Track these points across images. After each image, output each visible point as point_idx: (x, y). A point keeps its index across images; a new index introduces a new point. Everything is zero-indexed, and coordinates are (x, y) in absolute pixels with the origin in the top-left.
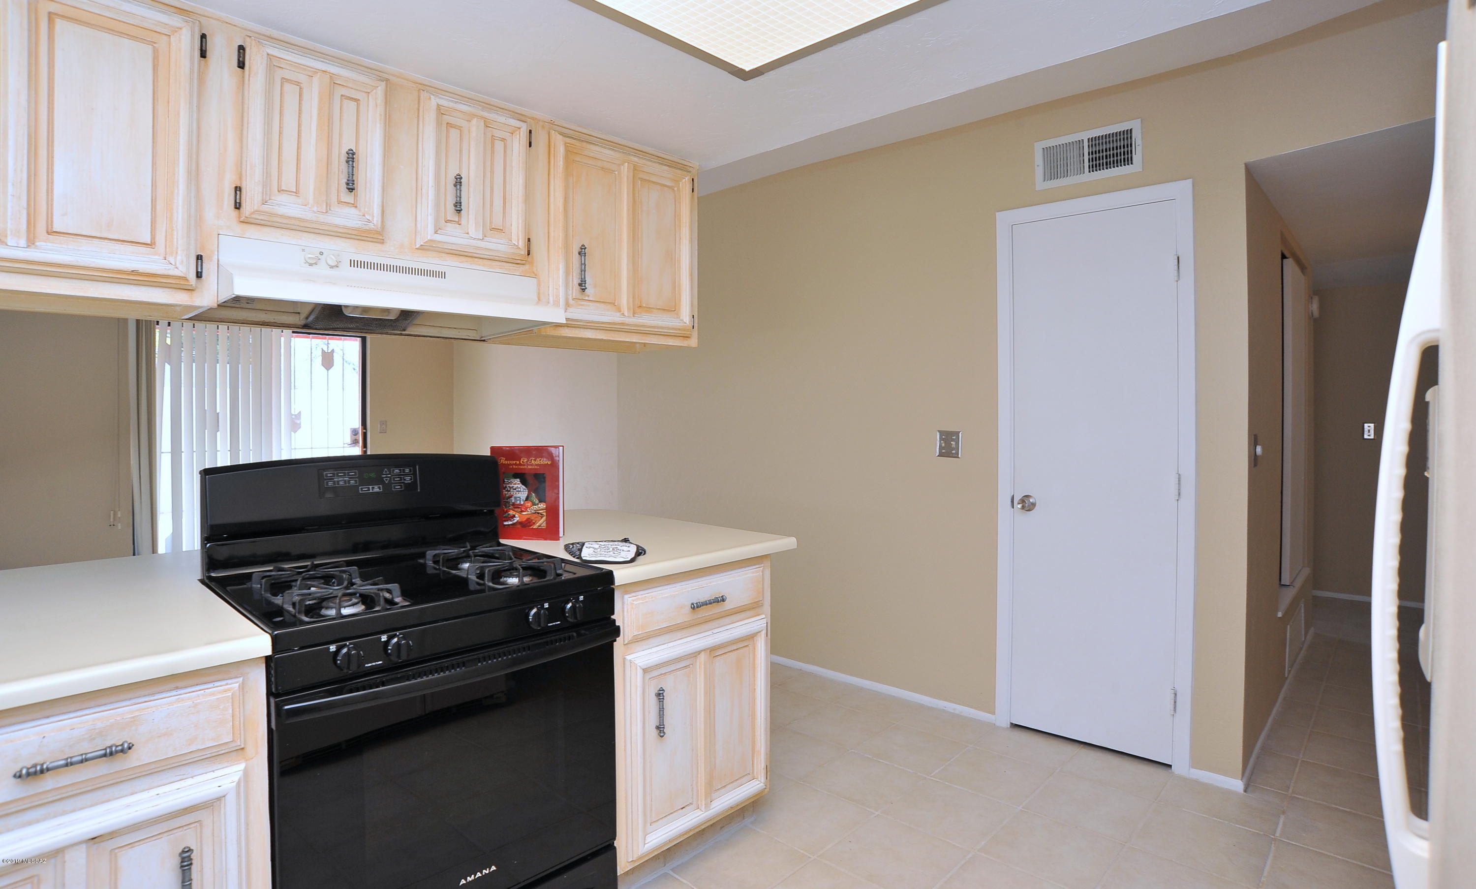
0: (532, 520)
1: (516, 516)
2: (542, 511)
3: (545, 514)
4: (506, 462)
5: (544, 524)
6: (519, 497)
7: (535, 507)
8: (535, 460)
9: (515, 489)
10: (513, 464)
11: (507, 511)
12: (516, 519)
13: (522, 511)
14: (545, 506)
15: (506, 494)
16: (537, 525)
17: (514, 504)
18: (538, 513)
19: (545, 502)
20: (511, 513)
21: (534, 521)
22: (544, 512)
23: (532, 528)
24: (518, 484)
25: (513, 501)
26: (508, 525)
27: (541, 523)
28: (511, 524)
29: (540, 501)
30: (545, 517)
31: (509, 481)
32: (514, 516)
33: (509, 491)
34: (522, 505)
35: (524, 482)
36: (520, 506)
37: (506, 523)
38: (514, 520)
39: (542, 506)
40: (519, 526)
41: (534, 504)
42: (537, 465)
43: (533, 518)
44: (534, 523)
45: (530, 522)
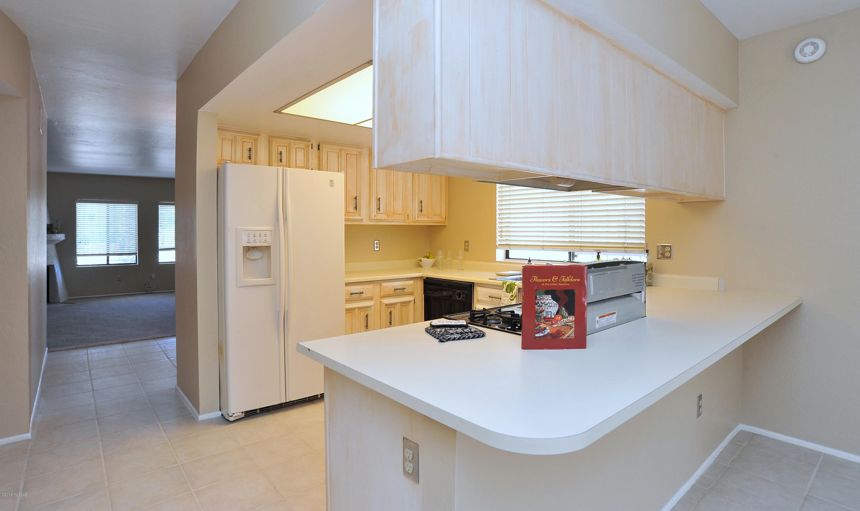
0: (562, 332)
1: (547, 328)
2: (571, 323)
3: (574, 326)
4: (539, 280)
5: (573, 335)
6: (550, 312)
7: (565, 319)
8: (565, 278)
9: (547, 304)
10: (545, 282)
11: (538, 325)
12: (547, 331)
13: (553, 324)
14: (574, 319)
15: (537, 309)
16: (566, 335)
17: (545, 318)
18: (568, 325)
19: (574, 315)
20: (543, 326)
21: (563, 333)
22: (573, 324)
23: (562, 339)
24: (550, 300)
25: (544, 315)
26: (539, 337)
27: (570, 333)
28: (542, 336)
29: (570, 314)
30: (574, 328)
31: (541, 298)
32: (545, 329)
33: (541, 306)
34: (552, 318)
35: (555, 298)
36: (551, 320)
37: (537, 335)
38: (545, 332)
39: (572, 318)
40: (549, 337)
41: (563, 317)
42: (567, 282)
43: (562, 330)
44: (563, 334)
45: (559, 334)
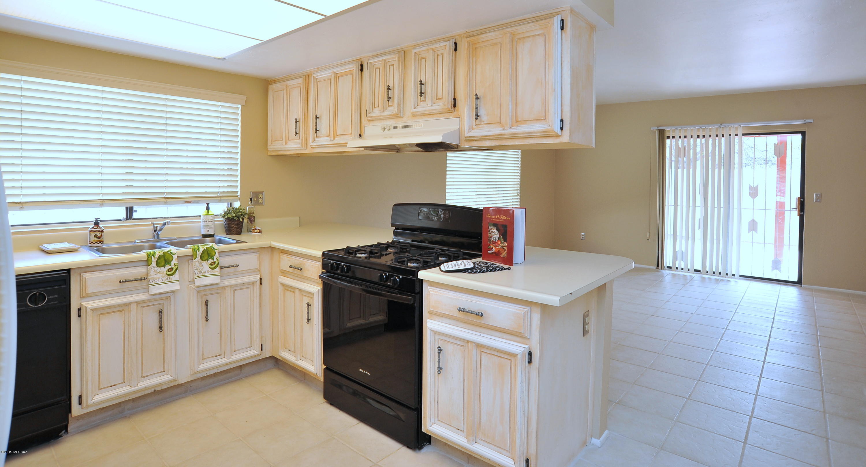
0: (500, 252)
1: (494, 248)
2: (505, 247)
3: (506, 249)
4: (490, 217)
5: (506, 255)
6: (495, 238)
7: (502, 244)
8: (503, 217)
9: (493, 233)
10: (493, 218)
11: (489, 245)
12: (494, 250)
13: (496, 246)
14: (506, 245)
15: (489, 235)
16: (503, 255)
17: (493, 241)
18: (503, 248)
19: (506, 242)
20: (491, 246)
21: (501, 253)
22: (506, 248)
23: (500, 257)
24: (495, 230)
25: (492, 240)
26: (490, 253)
27: (504, 254)
28: (491, 253)
29: (505, 241)
30: (506, 251)
31: (491, 228)
32: (492, 248)
33: (491, 233)
34: (496, 242)
35: (497, 229)
36: (495, 243)
37: (489, 252)
38: (493, 250)
39: (505, 244)
40: (494, 255)
41: (501, 243)
42: (504, 220)
43: (501, 251)
44: (501, 254)
45: (499, 253)
